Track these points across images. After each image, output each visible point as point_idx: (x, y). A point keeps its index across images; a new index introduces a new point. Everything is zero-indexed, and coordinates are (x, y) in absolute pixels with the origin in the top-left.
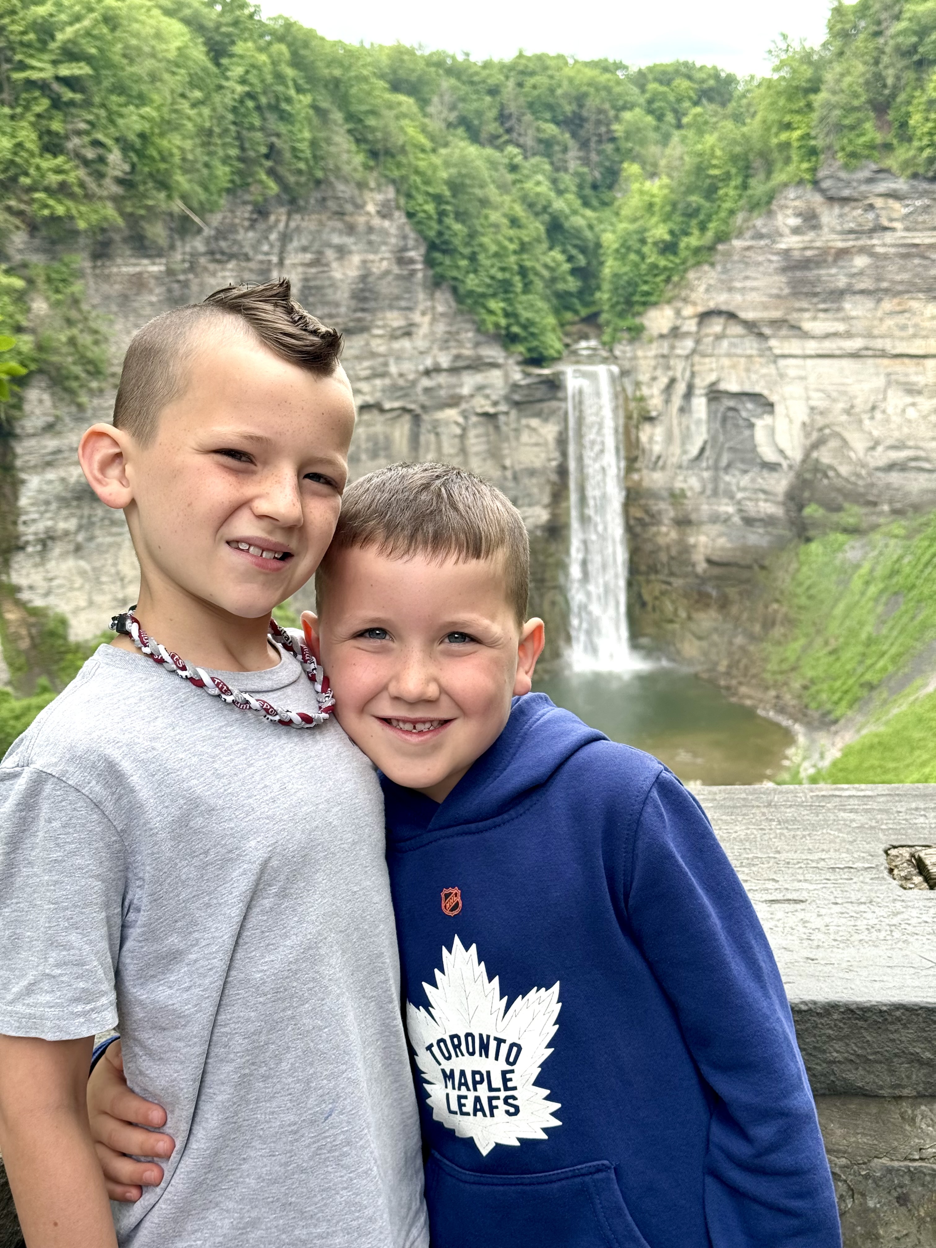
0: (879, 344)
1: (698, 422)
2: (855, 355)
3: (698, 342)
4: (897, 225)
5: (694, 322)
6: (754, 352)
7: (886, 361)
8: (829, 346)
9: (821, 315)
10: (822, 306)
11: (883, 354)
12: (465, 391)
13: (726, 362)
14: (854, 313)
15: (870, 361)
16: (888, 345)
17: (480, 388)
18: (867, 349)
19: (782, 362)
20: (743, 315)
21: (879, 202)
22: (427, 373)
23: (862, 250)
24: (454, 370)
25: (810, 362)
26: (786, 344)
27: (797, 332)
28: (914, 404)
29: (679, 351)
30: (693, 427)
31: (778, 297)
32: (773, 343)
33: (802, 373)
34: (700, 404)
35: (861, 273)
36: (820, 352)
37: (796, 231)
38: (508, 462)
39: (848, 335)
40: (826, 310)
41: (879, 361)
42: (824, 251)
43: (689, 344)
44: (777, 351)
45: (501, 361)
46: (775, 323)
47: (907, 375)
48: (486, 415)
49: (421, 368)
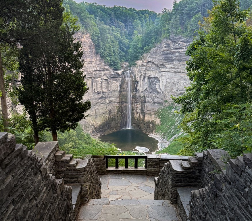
0: (180, 70)
1: (146, 83)
2: (175, 72)
3: (147, 67)
4: (184, 48)
5: (146, 63)
6: (157, 70)
7: (181, 74)
8: (170, 70)
9: (169, 64)
10: (170, 62)
11: (180, 72)
12: (102, 75)
13: (151, 72)
14: (176, 64)
15: (178, 73)
16: (181, 70)
17: (105, 74)
18: (177, 71)
19: (162, 73)
20: (155, 63)
21: (181, 43)
22: (95, 71)
23: (177, 52)
24: (100, 71)
25: (167, 73)
26: (163, 69)
27: (165, 67)
28: (185, 82)
29: (143, 69)
30: (145, 84)
31: (162, 60)
32: (160, 69)
33: (166, 75)
34: (146, 80)
35: (177, 56)
36: (169, 71)
37: (165, 47)
38: (110, 89)
39: (174, 68)
40: (170, 63)
41: (180, 73)
42: (171, 52)
43: (145, 68)
44: (161, 70)
45: (109, 69)
46: (161, 65)
47: (184, 76)
48: (106, 80)
49: (94, 70)
